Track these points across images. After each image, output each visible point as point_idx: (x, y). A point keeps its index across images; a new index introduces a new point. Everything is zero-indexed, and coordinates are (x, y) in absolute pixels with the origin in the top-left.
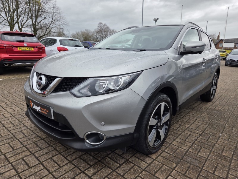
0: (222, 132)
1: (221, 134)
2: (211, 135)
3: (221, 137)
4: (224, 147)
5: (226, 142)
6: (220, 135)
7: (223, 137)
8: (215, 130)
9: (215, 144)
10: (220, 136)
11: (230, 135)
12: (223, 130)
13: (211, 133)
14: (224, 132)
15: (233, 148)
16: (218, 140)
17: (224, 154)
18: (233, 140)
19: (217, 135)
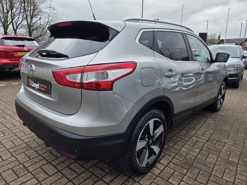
0: (228, 138)
1: (227, 139)
2: (217, 141)
3: (227, 143)
4: (230, 153)
6: (226, 140)
7: (229, 142)
8: (220, 135)
9: (221, 150)
10: (226, 142)
11: (236, 141)
12: (229, 136)
13: (217, 139)
14: (229, 138)
15: (239, 153)
16: (224, 146)
17: (230, 159)
18: (239, 146)
19: (223, 141)
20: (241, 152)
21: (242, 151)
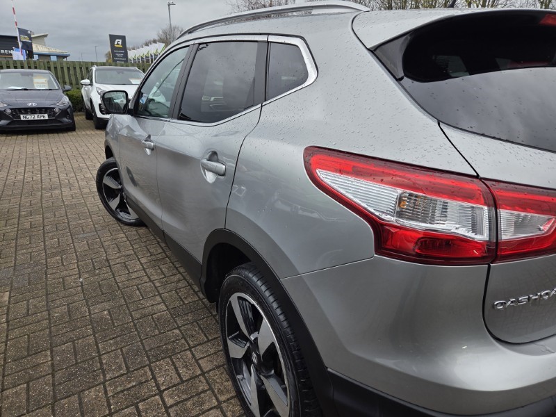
0: (82, 285)
1: (82, 283)
2: (95, 269)
3: (77, 276)
4: (63, 265)
5: (65, 273)
6: (81, 280)
7: (75, 279)
8: (99, 282)
9: (78, 261)
10: (80, 277)
11: (65, 289)
12: (83, 291)
13: (97, 272)
14: (80, 288)
15: (50, 271)
16: (78, 267)
17: (59, 258)
18: (54, 283)
19: (87, 276)
20: (46, 274)
21: (46, 277)
